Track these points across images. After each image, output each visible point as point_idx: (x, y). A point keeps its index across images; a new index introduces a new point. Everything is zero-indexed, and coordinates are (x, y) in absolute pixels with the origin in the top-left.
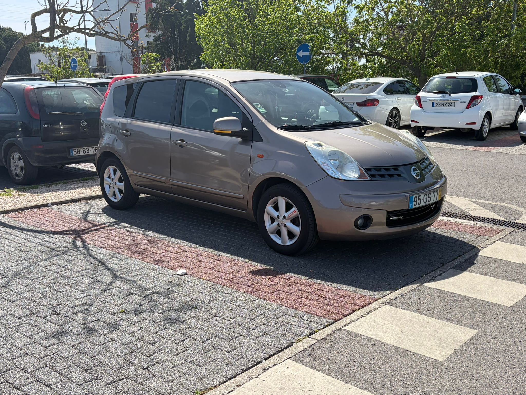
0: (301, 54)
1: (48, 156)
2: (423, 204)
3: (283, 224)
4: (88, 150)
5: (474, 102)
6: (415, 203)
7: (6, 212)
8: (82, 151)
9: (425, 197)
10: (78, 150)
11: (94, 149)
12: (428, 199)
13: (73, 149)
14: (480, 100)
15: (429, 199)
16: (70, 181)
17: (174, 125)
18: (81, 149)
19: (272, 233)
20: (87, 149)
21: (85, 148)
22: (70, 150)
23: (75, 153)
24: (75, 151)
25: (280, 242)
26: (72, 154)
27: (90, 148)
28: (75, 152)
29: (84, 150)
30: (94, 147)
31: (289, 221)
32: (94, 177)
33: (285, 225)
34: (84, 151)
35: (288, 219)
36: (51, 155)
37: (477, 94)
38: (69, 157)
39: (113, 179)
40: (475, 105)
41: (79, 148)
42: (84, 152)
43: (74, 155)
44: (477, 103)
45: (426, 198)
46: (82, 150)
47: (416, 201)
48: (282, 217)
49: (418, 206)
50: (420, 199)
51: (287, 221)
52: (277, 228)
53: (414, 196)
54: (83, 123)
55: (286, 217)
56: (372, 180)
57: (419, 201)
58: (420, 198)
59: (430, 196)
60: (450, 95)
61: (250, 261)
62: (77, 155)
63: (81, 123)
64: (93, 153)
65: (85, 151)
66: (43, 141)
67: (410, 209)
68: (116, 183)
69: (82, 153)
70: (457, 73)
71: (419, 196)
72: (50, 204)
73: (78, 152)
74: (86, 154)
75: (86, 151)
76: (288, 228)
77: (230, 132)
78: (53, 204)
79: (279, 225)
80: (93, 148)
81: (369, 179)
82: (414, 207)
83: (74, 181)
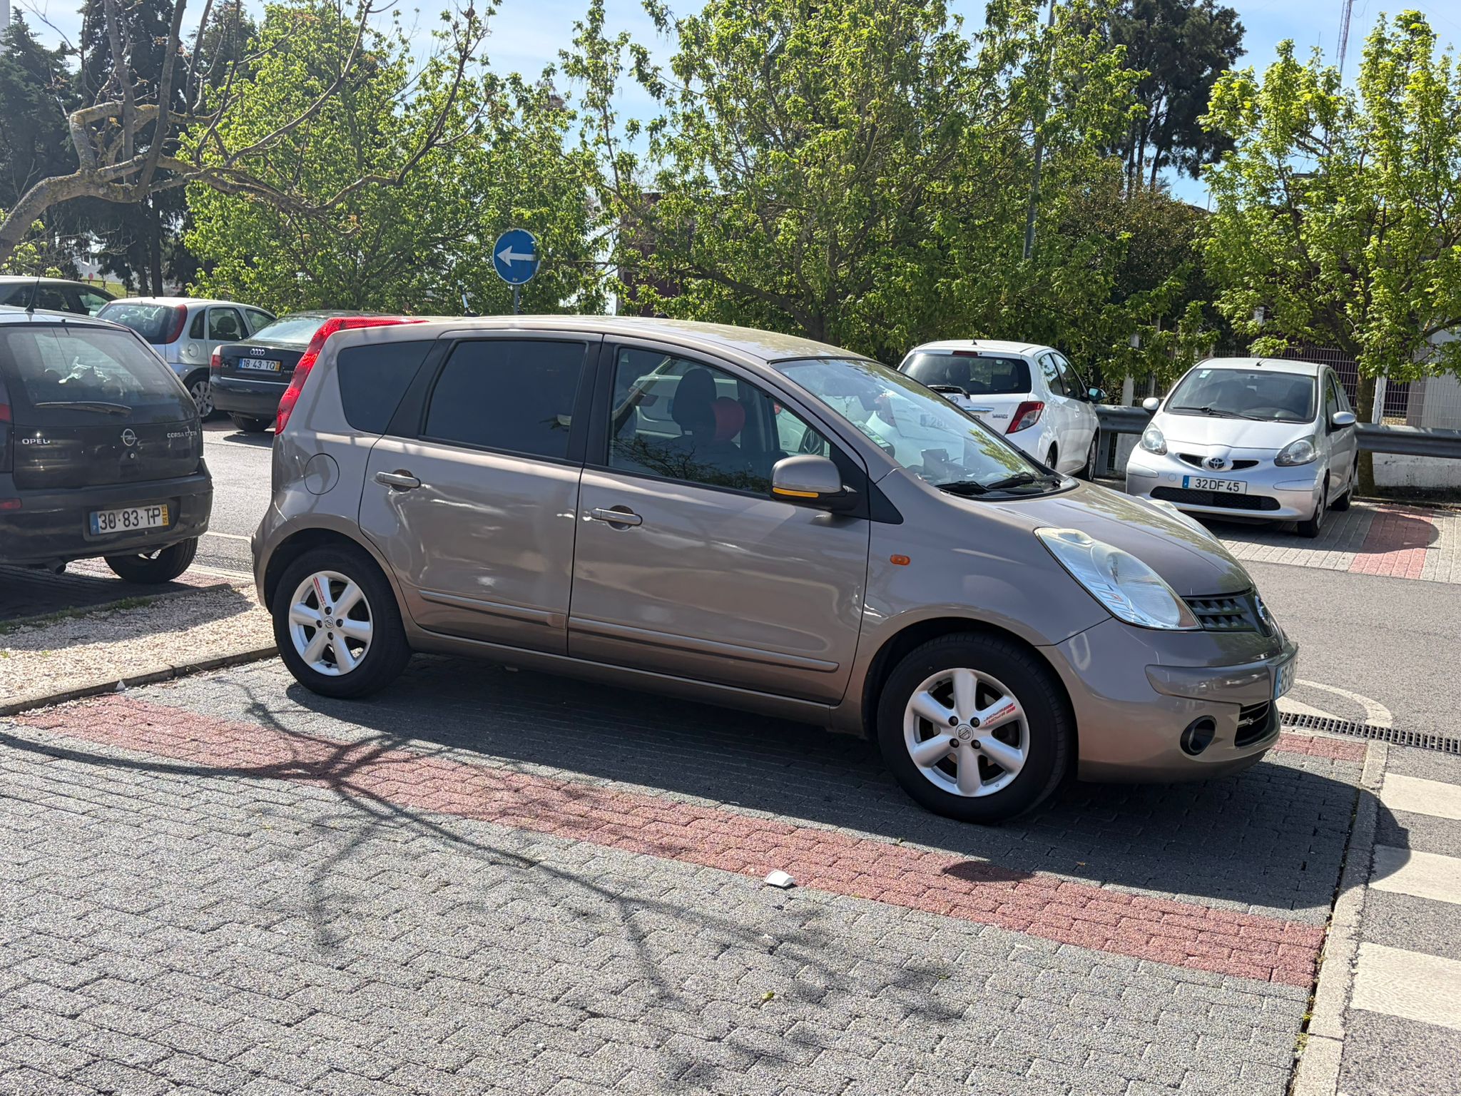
0: (507, 256)
1: (30, 533)
3: (970, 741)
4: (136, 518)
5: (1025, 418)
6: (1281, 687)
7: (12, 711)
8: (122, 520)
10: (112, 517)
11: (151, 513)
13: (99, 513)
14: (1038, 411)
16: (87, 608)
17: (583, 467)
18: (118, 514)
19: (927, 764)
20: (135, 514)
21: (130, 510)
22: (92, 515)
23: (103, 525)
24: (103, 518)
25: (954, 789)
26: (95, 527)
27: (142, 512)
28: (104, 521)
29: (126, 516)
30: (152, 507)
31: (990, 732)
32: (147, 598)
33: (975, 745)
34: (125, 519)
35: (985, 728)
36: (39, 532)
37: (1030, 397)
38: (87, 538)
39: (328, 610)
40: (1028, 425)
41: (115, 512)
42: (127, 523)
43: (101, 531)
44: (1032, 421)
46: (121, 516)
48: (968, 722)
51: (982, 732)
52: (947, 750)
53: (1281, 670)
54: (129, 437)
55: (982, 724)
56: (1205, 630)
60: (968, 397)
61: (902, 841)
62: (109, 530)
63: (123, 437)
64: (146, 525)
65: (128, 519)
66: (19, 488)
68: (339, 623)
69: (120, 527)
70: (975, 344)
72: (121, 685)
73: (110, 522)
74: (132, 527)
75: (132, 518)
76: (983, 750)
77: (816, 495)
78: (132, 683)
79: (953, 743)
80: (148, 510)
81: (1198, 626)
82: (1279, 695)
83: (101, 610)
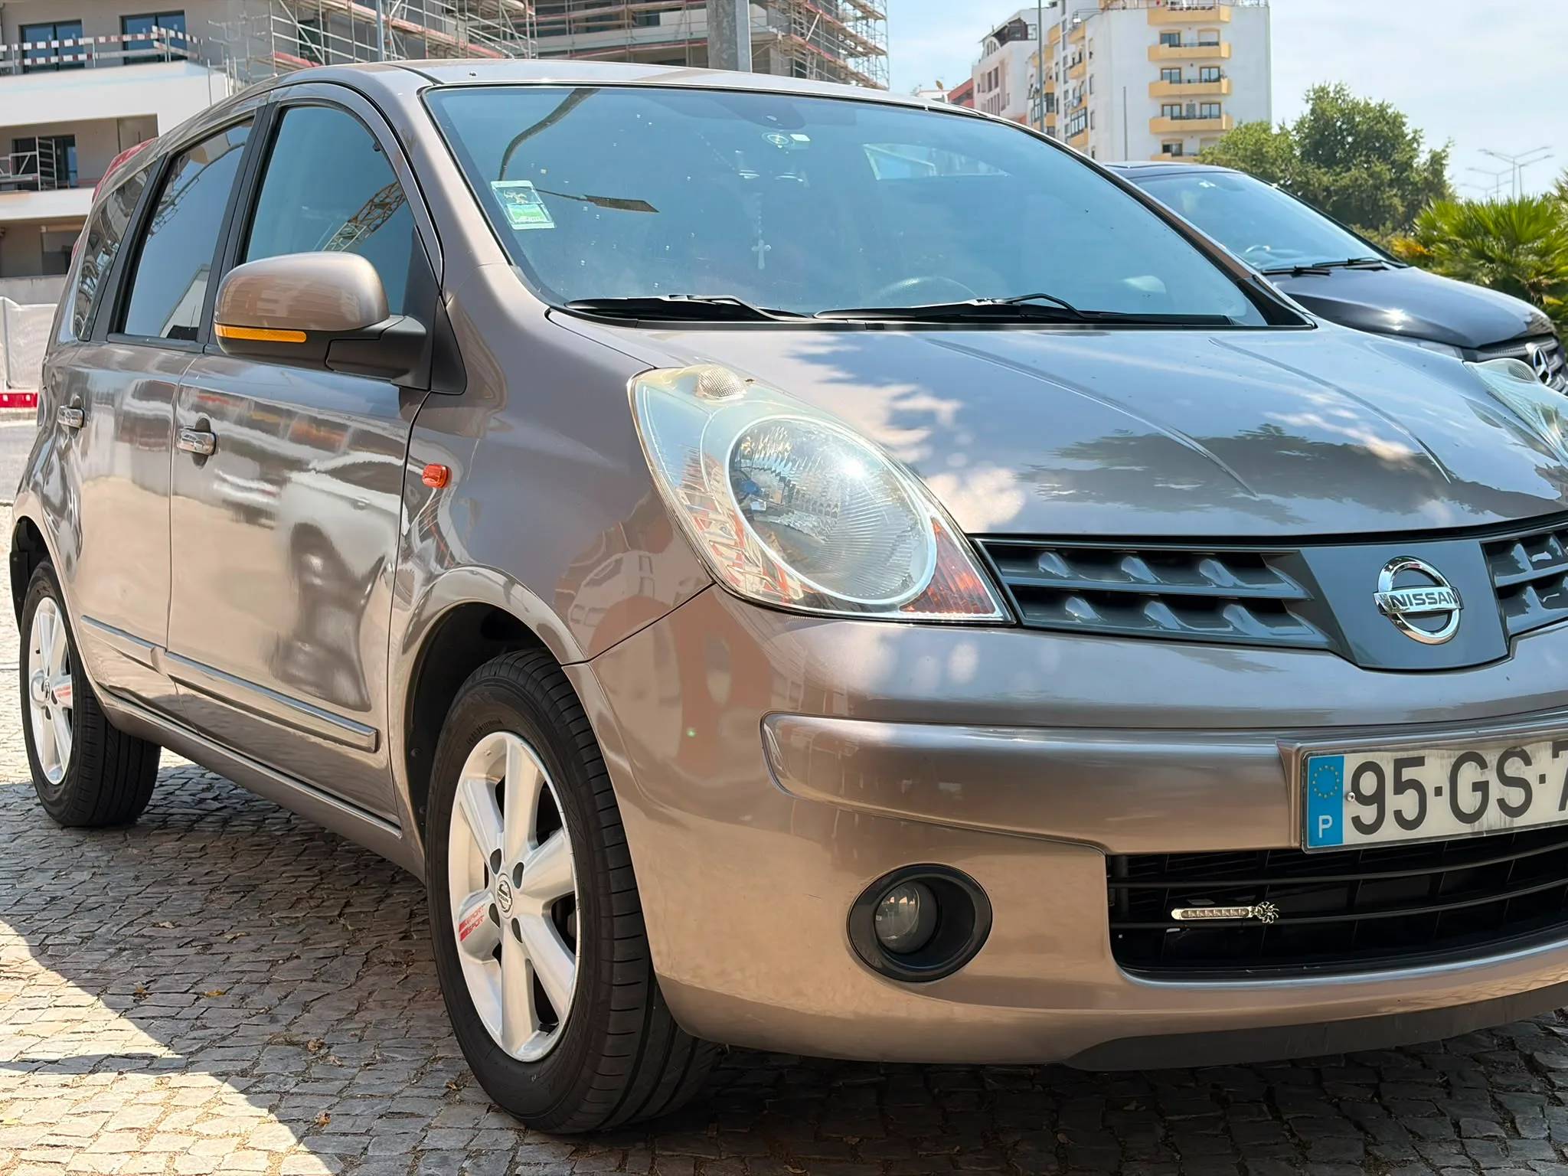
2: (1440, 824)
6: (1369, 814)
9: (1469, 773)
12: (1496, 790)
15: (1515, 797)
45: (1481, 787)
47: (1378, 798)
49: (1390, 833)
50: (1416, 785)
53: (1351, 762)
56: (1019, 625)
57: (1408, 803)
58: (1408, 774)
59: (1514, 767)
67: (1310, 848)
71: (1400, 765)
81: (997, 615)
82: (1351, 837)
